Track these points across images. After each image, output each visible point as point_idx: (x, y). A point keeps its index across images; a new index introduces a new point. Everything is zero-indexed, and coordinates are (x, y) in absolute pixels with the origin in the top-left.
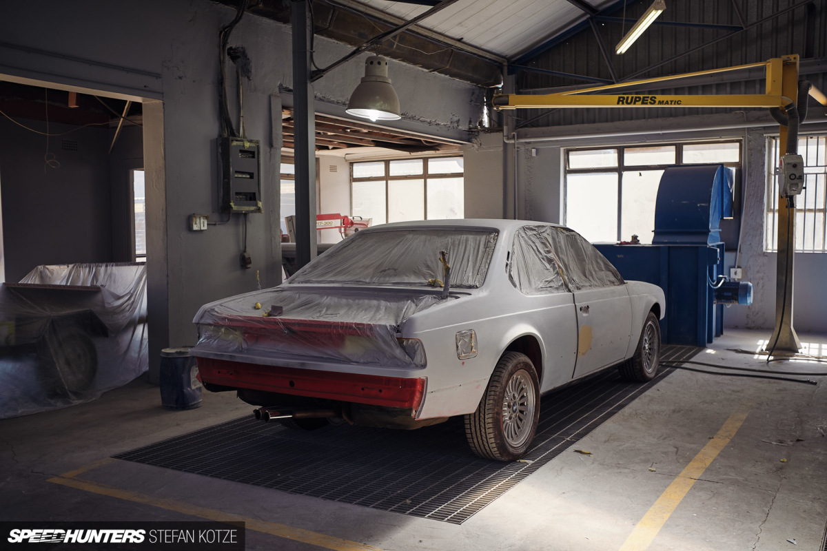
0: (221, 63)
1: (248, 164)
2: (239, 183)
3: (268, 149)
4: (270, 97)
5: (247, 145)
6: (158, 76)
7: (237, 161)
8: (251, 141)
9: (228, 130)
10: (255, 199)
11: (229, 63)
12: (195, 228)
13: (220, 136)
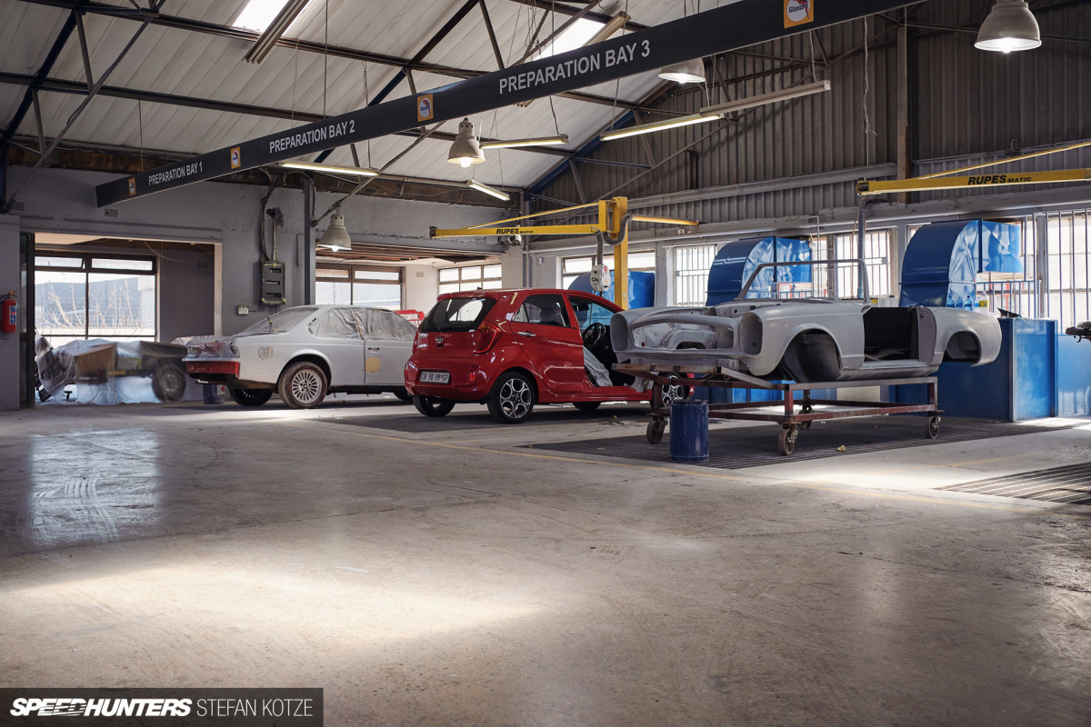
0: (262, 219)
1: (277, 276)
2: (270, 287)
3: (296, 267)
4: (297, 236)
5: (275, 265)
6: (219, 230)
7: (268, 274)
8: (278, 263)
9: (264, 256)
10: (280, 297)
11: (267, 217)
12: (240, 313)
13: (260, 260)
